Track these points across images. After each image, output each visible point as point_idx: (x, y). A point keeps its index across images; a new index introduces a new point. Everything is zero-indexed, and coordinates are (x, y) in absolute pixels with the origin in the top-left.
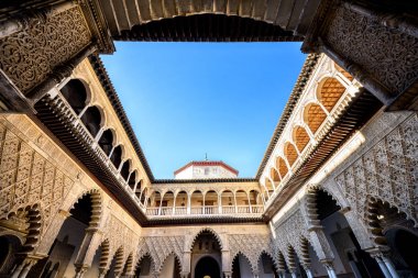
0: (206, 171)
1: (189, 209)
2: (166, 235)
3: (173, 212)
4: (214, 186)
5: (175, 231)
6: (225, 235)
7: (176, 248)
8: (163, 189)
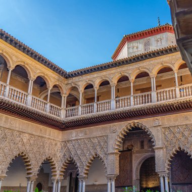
0: (147, 44)
1: (113, 103)
2: (87, 136)
4: (144, 65)
5: (96, 131)
6: (159, 128)
7: (99, 150)
8: (80, 83)
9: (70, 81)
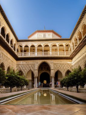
2: (27, 63)
3: (29, 55)
6: (52, 64)
7: (31, 68)
8: (23, 44)
9: (19, 43)
